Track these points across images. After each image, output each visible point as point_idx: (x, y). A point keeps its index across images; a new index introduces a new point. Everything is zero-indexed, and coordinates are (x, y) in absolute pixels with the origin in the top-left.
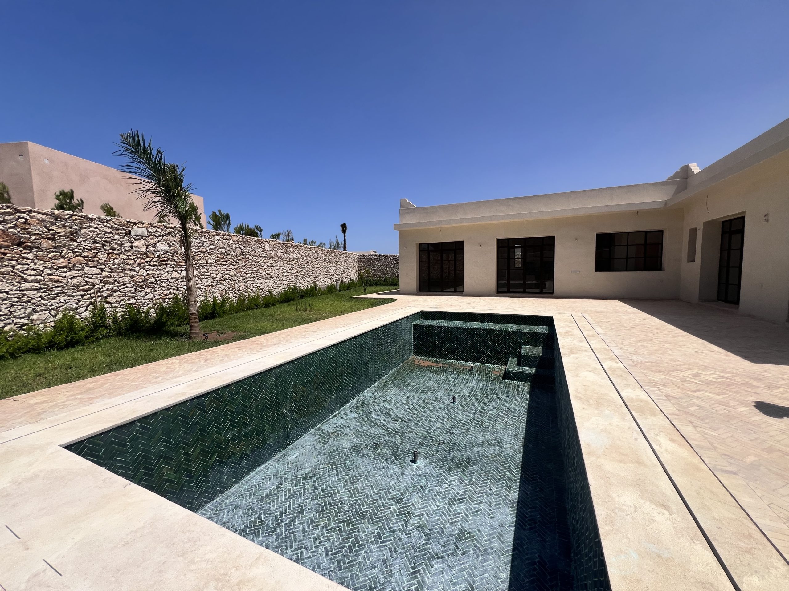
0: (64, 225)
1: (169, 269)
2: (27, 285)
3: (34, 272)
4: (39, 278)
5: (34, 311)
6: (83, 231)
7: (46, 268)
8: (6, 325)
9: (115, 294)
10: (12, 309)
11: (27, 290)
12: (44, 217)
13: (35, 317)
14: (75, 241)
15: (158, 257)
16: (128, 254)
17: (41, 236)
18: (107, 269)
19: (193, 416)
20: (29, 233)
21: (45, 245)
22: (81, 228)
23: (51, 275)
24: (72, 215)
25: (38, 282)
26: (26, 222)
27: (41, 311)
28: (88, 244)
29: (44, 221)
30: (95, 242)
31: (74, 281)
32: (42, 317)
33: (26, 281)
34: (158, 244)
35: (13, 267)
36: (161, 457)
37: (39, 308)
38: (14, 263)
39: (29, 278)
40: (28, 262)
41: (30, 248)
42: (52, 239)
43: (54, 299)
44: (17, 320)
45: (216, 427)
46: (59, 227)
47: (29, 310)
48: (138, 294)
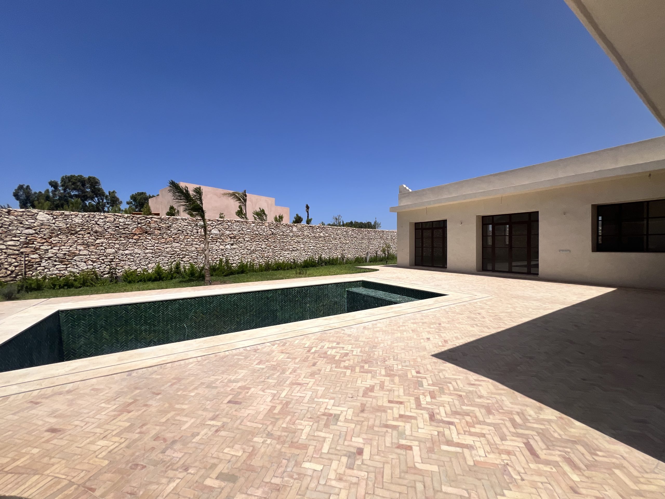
0: (165, 223)
1: (218, 244)
2: (147, 251)
3: (150, 245)
4: (153, 248)
5: (149, 263)
6: (174, 225)
7: (156, 243)
8: (138, 268)
9: (186, 257)
10: (141, 261)
11: (147, 253)
12: (157, 220)
13: (149, 265)
14: (170, 230)
15: (212, 237)
16: (195, 236)
17: (155, 228)
18: (184, 244)
19: (121, 313)
20: (150, 228)
21: (156, 233)
22: (173, 224)
23: (157, 246)
24: (169, 218)
25: (152, 249)
26: (150, 223)
27: (152, 263)
28: (175, 231)
29: (157, 221)
30: (179, 230)
31: (167, 250)
32: (152, 266)
33: (147, 249)
34: (212, 231)
35: (143, 243)
36: (102, 327)
37: (151, 262)
38: (143, 241)
39: (148, 248)
40: (149, 240)
41: (150, 234)
42: (159, 230)
43: (158, 258)
44: (142, 267)
45: (134, 322)
46: (163, 224)
47: (147, 262)
48: (199, 257)
